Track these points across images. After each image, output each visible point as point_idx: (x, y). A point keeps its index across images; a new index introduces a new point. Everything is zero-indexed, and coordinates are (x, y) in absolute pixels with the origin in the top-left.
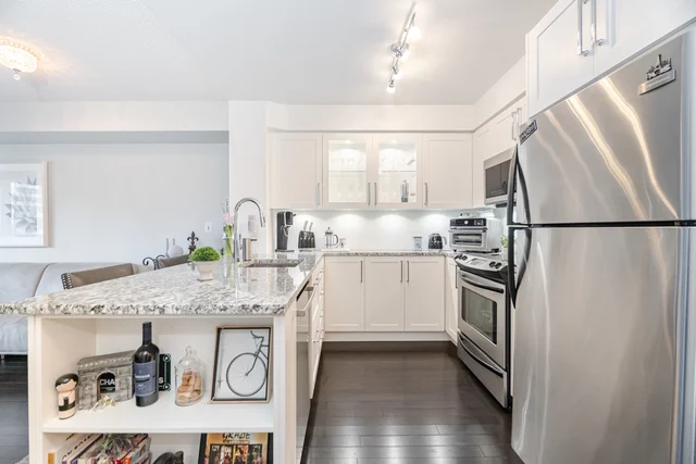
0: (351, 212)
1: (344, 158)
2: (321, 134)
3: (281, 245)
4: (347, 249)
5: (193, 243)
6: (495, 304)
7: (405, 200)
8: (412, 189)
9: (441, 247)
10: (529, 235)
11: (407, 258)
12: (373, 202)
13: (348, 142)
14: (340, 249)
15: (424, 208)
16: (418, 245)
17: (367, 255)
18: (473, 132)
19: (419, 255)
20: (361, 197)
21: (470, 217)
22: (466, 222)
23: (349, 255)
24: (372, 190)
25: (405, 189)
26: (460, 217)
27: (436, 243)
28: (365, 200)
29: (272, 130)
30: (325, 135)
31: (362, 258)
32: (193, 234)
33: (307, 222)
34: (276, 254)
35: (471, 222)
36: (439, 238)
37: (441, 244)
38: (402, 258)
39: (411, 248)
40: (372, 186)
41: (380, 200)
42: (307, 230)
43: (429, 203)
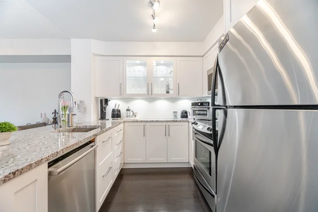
0: (140, 99)
1: (135, 70)
2: (122, 57)
3: (103, 116)
4: (138, 118)
5: (55, 115)
6: (210, 152)
7: (168, 92)
8: (171, 87)
9: (187, 117)
10: (226, 114)
11: (169, 123)
12: (150, 93)
13: (138, 62)
14: (133, 118)
15: (178, 97)
16: (175, 116)
17: (147, 121)
18: (203, 56)
19: (175, 121)
20: (144, 91)
21: (202, 101)
22: (199, 104)
23: (137, 121)
24: (150, 87)
25: (168, 86)
26: (197, 101)
27: (185, 115)
28: (146, 93)
29: (95, 55)
30: (124, 58)
31: (144, 123)
32: (55, 111)
33: (116, 104)
34: (100, 121)
35: (202, 104)
36: (186, 113)
37: (187, 115)
38: (166, 123)
39: (171, 118)
40: (150, 85)
41: (154, 93)
42: (117, 108)
43: (180, 93)
